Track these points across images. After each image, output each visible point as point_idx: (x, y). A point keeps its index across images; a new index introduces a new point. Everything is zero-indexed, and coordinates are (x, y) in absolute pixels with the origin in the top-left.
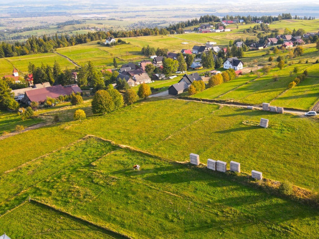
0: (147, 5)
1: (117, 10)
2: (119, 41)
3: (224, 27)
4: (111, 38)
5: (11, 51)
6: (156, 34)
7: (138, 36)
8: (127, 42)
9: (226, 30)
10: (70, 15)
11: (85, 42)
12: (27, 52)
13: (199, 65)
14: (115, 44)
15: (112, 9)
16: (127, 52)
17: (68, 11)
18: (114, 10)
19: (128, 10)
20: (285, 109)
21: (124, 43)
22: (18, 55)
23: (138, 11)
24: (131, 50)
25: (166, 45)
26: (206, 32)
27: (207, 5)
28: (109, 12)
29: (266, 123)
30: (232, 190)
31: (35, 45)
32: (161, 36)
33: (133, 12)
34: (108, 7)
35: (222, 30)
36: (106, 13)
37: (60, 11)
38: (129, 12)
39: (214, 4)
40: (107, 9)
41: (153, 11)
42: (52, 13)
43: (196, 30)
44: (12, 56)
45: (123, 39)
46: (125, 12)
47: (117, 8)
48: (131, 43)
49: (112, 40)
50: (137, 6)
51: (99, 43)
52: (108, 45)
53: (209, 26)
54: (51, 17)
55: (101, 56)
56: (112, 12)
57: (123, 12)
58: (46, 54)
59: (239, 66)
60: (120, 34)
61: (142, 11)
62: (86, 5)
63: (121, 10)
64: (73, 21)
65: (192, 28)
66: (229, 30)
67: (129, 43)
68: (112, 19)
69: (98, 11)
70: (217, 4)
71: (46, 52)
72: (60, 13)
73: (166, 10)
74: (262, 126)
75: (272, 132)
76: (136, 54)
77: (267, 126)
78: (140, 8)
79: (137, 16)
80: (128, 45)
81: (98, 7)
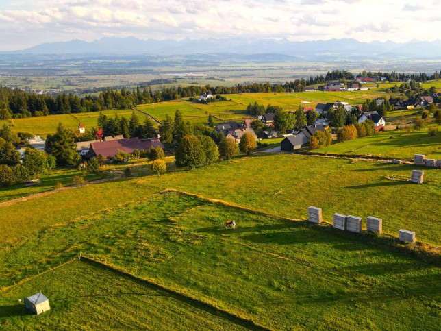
0: (257, 63)
1: (217, 68)
2: (218, 97)
3: (360, 86)
4: (208, 94)
5: (79, 106)
6: (267, 91)
7: (244, 92)
8: (228, 99)
9: (362, 89)
10: (158, 73)
11: (174, 98)
12: (100, 107)
13: (324, 124)
14: (212, 100)
15: (211, 66)
16: (227, 111)
17: (156, 69)
18: (214, 68)
19: (231, 68)
21: (224, 99)
22: (88, 111)
23: (245, 70)
24: (232, 109)
26: (335, 90)
27: (337, 63)
28: (208, 71)
30: (369, 255)
31: (110, 99)
32: (273, 93)
33: (238, 70)
34: (205, 64)
35: (357, 88)
36: (203, 71)
37: (145, 68)
38: (232, 70)
39: (346, 62)
40: (205, 66)
41: (264, 69)
42: (135, 71)
43: (321, 88)
44: (80, 112)
45: (222, 95)
46: (228, 71)
48: (233, 100)
49: (208, 96)
50: (245, 63)
51: (191, 100)
52: (203, 102)
53: (339, 83)
54: (134, 75)
55: (194, 114)
56: (211, 70)
57: (225, 70)
58: (122, 111)
59: (379, 122)
60: (220, 90)
61: (249, 69)
62: (179, 62)
63: (223, 68)
64: (160, 80)
65: (316, 86)
66: (366, 89)
67: (230, 100)
68: (210, 79)
69: (194, 68)
70: (349, 62)
71: (123, 108)
72: (145, 70)
73: (282, 68)
74: (414, 181)
75: (428, 188)
76: (238, 114)
77: (421, 182)
78: (248, 66)
79: (243, 75)
80: (229, 103)
81: (193, 64)
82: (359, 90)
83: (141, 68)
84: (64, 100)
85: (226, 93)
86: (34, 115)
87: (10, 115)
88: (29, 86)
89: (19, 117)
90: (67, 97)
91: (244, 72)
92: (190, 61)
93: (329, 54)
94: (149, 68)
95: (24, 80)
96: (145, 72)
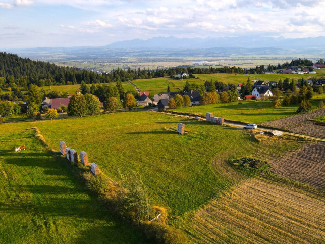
0: (258, 54)
1: (228, 58)
2: (190, 76)
3: (312, 70)
4: (183, 73)
6: (231, 72)
7: (214, 73)
8: (196, 77)
9: (311, 73)
10: (185, 61)
14: (185, 78)
15: (223, 56)
17: (184, 58)
18: (224, 58)
19: (238, 58)
21: (194, 77)
23: (247, 59)
26: (288, 73)
28: (220, 60)
32: (234, 74)
33: (242, 60)
34: (220, 55)
36: (216, 60)
38: (238, 60)
40: (219, 56)
42: (170, 59)
46: (235, 60)
47: (228, 57)
48: (201, 78)
49: (183, 75)
50: (249, 54)
51: (171, 77)
53: (297, 69)
54: (169, 62)
56: (222, 60)
57: (232, 60)
60: (197, 71)
61: (251, 59)
62: (202, 53)
63: (232, 58)
64: (184, 66)
66: (315, 73)
67: (198, 78)
69: (210, 58)
71: (123, 81)
72: (176, 59)
73: (275, 59)
77: (183, 132)
78: (250, 57)
79: (245, 63)
80: (196, 80)
81: (211, 55)
82: (308, 73)
83: (174, 58)
84: (86, 75)
85: (201, 73)
86: (66, 84)
87: (52, 83)
88: (102, 69)
89: (58, 85)
90: (89, 72)
91: (246, 61)
92: (209, 53)
93: (316, 48)
94: (180, 57)
96: (176, 60)
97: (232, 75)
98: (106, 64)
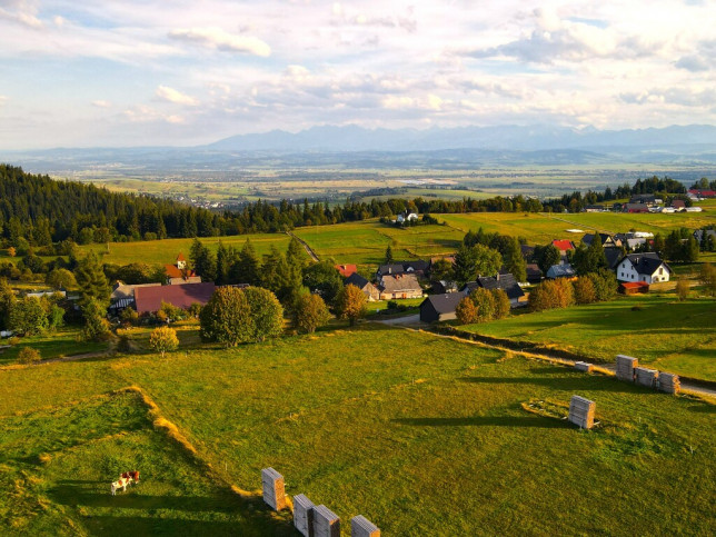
0: (542, 164)
1: (477, 172)
2: (425, 218)
3: (688, 204)
4: (409, 212)
5: (210, 225)
6: (515, 210)
7: (475, 211)
8: (440, 221)
9: (689, 210)
10: (384, 178)
11: (360, 218)
12: (241, 228)
13: (569, 271)
14: (413, 223)
15: (467, 169)
16: (428, 241)
17: (382, 172)
18: (470, 172)
19: (498, 172)
20: (684, 381)
21: (434, 222)
22: (221, 235)
23: (520, 175)
24: (441, 237)
25: (526, 232)
26: (638, 211)
27: (677, 165)
28: (460, 176)
29: (584, 413)
32: (523, 214)
33: (508, 176)
34: (459, 165)
35: (681, 209)
36: (453, 176)
37: (366, 171)
38: (501, 176)
39: (694, 164)
40: (459, 169)
41: (551, 175)
42: (351, 175)
43: (617, 208)
44: (210, 235)
45: (432, 215)
46: (493, 176)
47: (477, 169)
48: (451, 223)
49: (410, 216)
50: (521, 164)
51: (382, 221)
52: (398, 225)
53: (652, 200)
54: (348, 182)
55: (374, 245)
56: (465, 175)
57: (487, 175)
59: (656, 273)
60: (436, 206)
61: (527, 175)
62: (419, 162)
63: (485, 172)
64: (383, 189)
65: (610, 203)
66: (698, 210)
67: (444, 224)
68: (460, 188)
69: (439, 172)
70: (701, 164)
71: (272, 231)
73: (581, 173)
74: (575, 421)
76: (449, 246)
77: (590, 424)
78: (525, 169)
79: (514, 184)
80: (440, 228)
81: (439, 165)
82: (685, 211)
83: (360, 171)
84: (188, 216)
85: (445, 211)
86: (144, 238)
87: (111, 237)
88: (202, 195)
89: (123, 241)
90: (194, 211)
91: (517, 179)
92: (434, 161)
93: (665, 151)
94: (373, 171)
95: (198, 187)
96: (365, 177)
97: (519, 216)
98: (209, 185)
